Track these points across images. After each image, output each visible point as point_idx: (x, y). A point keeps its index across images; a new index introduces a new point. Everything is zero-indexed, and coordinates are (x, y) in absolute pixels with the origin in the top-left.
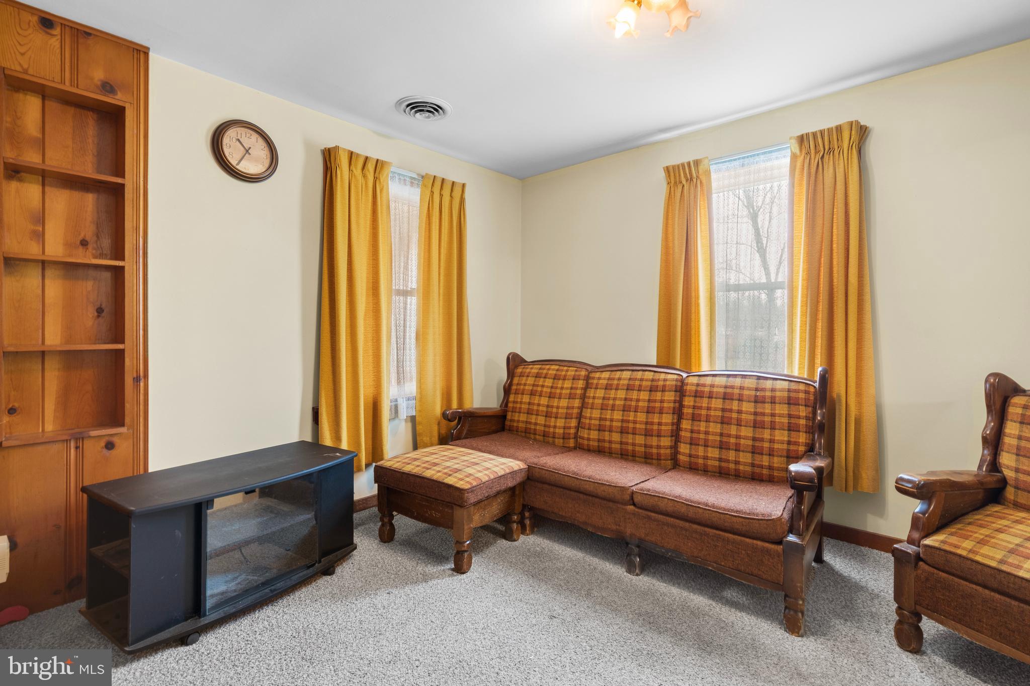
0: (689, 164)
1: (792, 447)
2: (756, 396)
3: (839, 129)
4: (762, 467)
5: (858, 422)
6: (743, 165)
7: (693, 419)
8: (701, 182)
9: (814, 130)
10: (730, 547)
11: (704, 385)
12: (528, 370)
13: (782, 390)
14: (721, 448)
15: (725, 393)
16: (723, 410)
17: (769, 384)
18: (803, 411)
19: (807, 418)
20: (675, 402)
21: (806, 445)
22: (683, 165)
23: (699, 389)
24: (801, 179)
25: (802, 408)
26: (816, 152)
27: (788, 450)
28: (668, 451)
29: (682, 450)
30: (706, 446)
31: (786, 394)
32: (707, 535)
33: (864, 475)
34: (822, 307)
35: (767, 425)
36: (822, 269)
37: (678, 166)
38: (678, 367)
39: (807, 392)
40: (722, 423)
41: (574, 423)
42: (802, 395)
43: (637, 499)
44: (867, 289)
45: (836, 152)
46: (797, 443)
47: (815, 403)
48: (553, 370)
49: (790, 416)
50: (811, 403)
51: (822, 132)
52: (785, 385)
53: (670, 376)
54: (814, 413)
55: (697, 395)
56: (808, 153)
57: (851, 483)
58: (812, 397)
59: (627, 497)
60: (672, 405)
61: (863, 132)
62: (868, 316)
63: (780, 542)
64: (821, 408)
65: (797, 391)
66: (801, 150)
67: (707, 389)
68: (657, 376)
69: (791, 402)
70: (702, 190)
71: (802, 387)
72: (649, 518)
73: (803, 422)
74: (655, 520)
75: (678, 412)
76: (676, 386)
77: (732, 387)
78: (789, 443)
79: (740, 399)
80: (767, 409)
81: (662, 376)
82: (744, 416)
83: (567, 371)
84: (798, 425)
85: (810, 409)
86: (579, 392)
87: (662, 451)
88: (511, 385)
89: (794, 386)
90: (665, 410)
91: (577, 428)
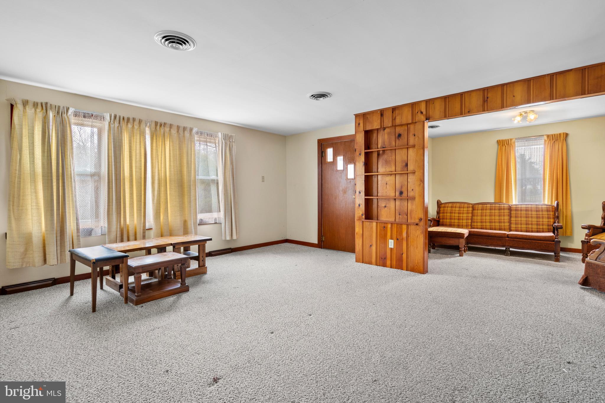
0: (508, 140)
1: (549, 223)
2: (536, 210)
3: (560, 134)
4: (540, 229)
5: (566, 217)
6: (527, 141)
7: (516, 217)
8: (512, 145)
9: (552, 134)
10: (539, 244)
11: (518, 208)
12: (447, 205)
13: (545, 208)
14: (526, 224)
15: (526, 210)
16: (526, 214)
17: (540, 206)
18: (552, 213)
19: (553, 215)
20: (508, 213)
21: (553, 222)
22: (506, 140)
23: (517, 208)
24: (548, 147)
25: (551, 212)
26: (552, 140)
27: (548, 224)
28: (508, 227)
29: (512, 226)
30: (521, 224)
31: (546, 209)
32: (533, 242)
33: (568, 231)
34: (555, 184)
35: (541, 217)
36: (555, 174)
37: (504, 140)
38: (504, 202)
39: (552, 208)
40: (526, 218)
41: (470, 221)
42: (551, 209)
43: (509, 236)
44: (568, 179)
45: (559, 140)
46: (550, 222)
47: (555, 211)
48: (458, 205)
49: (548, 215)
50: (554, 211)
51: (555, 135)
52: (546, 206)
53: (505, 205)
54: (555, 214)
55: (516, 210)
56: (550, 140)
57: (564, 233)
58: (554, 209)
59: (506, 236)
60: (507, 214)
61: (567, 135)
62: (569, 187)
63: (554, 241)
64: (557, 212)
65: (550, 208)
66: (548, 139)
67: (520, 209)
68: (500, 205)
69: (548, 211)
70: (512, 148)
71: (551, 207)
72: (514, 240)
73: (552, 216)
74: (516, 241)
75: (510, 216)
76: (508, 208)
77: (528, 208)
78: (548, 222)
79: (531, 211)
80: (541, 213)
81: (503, 205)
82: (533, 215)
83: (464, 205)
84: (550, 217)
85: (554, 213)
86: (470, 211)
87: (506, 227)
88: (439, 210)
89: (548, 207)
90: (505, 215)
91: (471, 223)
